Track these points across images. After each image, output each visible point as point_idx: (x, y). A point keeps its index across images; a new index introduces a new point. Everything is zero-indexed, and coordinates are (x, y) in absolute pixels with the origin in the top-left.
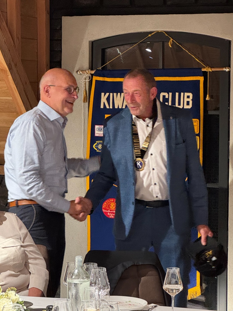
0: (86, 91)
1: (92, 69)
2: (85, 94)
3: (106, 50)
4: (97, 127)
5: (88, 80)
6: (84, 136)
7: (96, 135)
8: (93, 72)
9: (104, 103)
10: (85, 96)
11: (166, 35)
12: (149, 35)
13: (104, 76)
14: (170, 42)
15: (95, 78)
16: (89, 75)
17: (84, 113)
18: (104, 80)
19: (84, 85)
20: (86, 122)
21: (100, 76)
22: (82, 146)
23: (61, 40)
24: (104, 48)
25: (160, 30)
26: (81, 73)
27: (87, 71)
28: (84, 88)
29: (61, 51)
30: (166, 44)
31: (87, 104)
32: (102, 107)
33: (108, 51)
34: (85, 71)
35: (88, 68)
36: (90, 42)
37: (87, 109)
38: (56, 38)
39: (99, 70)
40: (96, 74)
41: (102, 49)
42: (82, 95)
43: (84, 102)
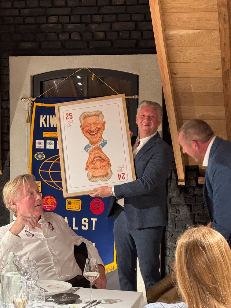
0: (29, 114)
1: (33, 97)
2: (28, 116)
3: (44, 83)
4: (37, 141)
5: (30, 106)
6: (28, 149)
7: (37, 147)
8: (34, 99)
9: (42, 123)
10: (28, 117)
11: (90, 71)
12: (77, 71)
13: (42, 103)
14: (92, 77)
15: (35, 104)
16: (31, 102)
17: (28, 131)
18: (42, 106)
19: (27, 110)
20: (29, 137)
21: (39, 102)
22: (26, 156)
23: (9, 75)
24: (43, 81)
25: (85, 67)
26: (25, 100)
27: (29, 99)
28: (27, 111)
29: (9, 83)
30: (89, 78)
31: (29, 124)
32: (41, 126)
33: (46, 83)
34: (28, 98)
35: (30, 96)
36: (31, 76)
37: (29, 128)
38: (5, 73)
39: (39, 98)
40: (36, 101)
41: (41, 82)
42: (25, 117)
43: (27, 122)
